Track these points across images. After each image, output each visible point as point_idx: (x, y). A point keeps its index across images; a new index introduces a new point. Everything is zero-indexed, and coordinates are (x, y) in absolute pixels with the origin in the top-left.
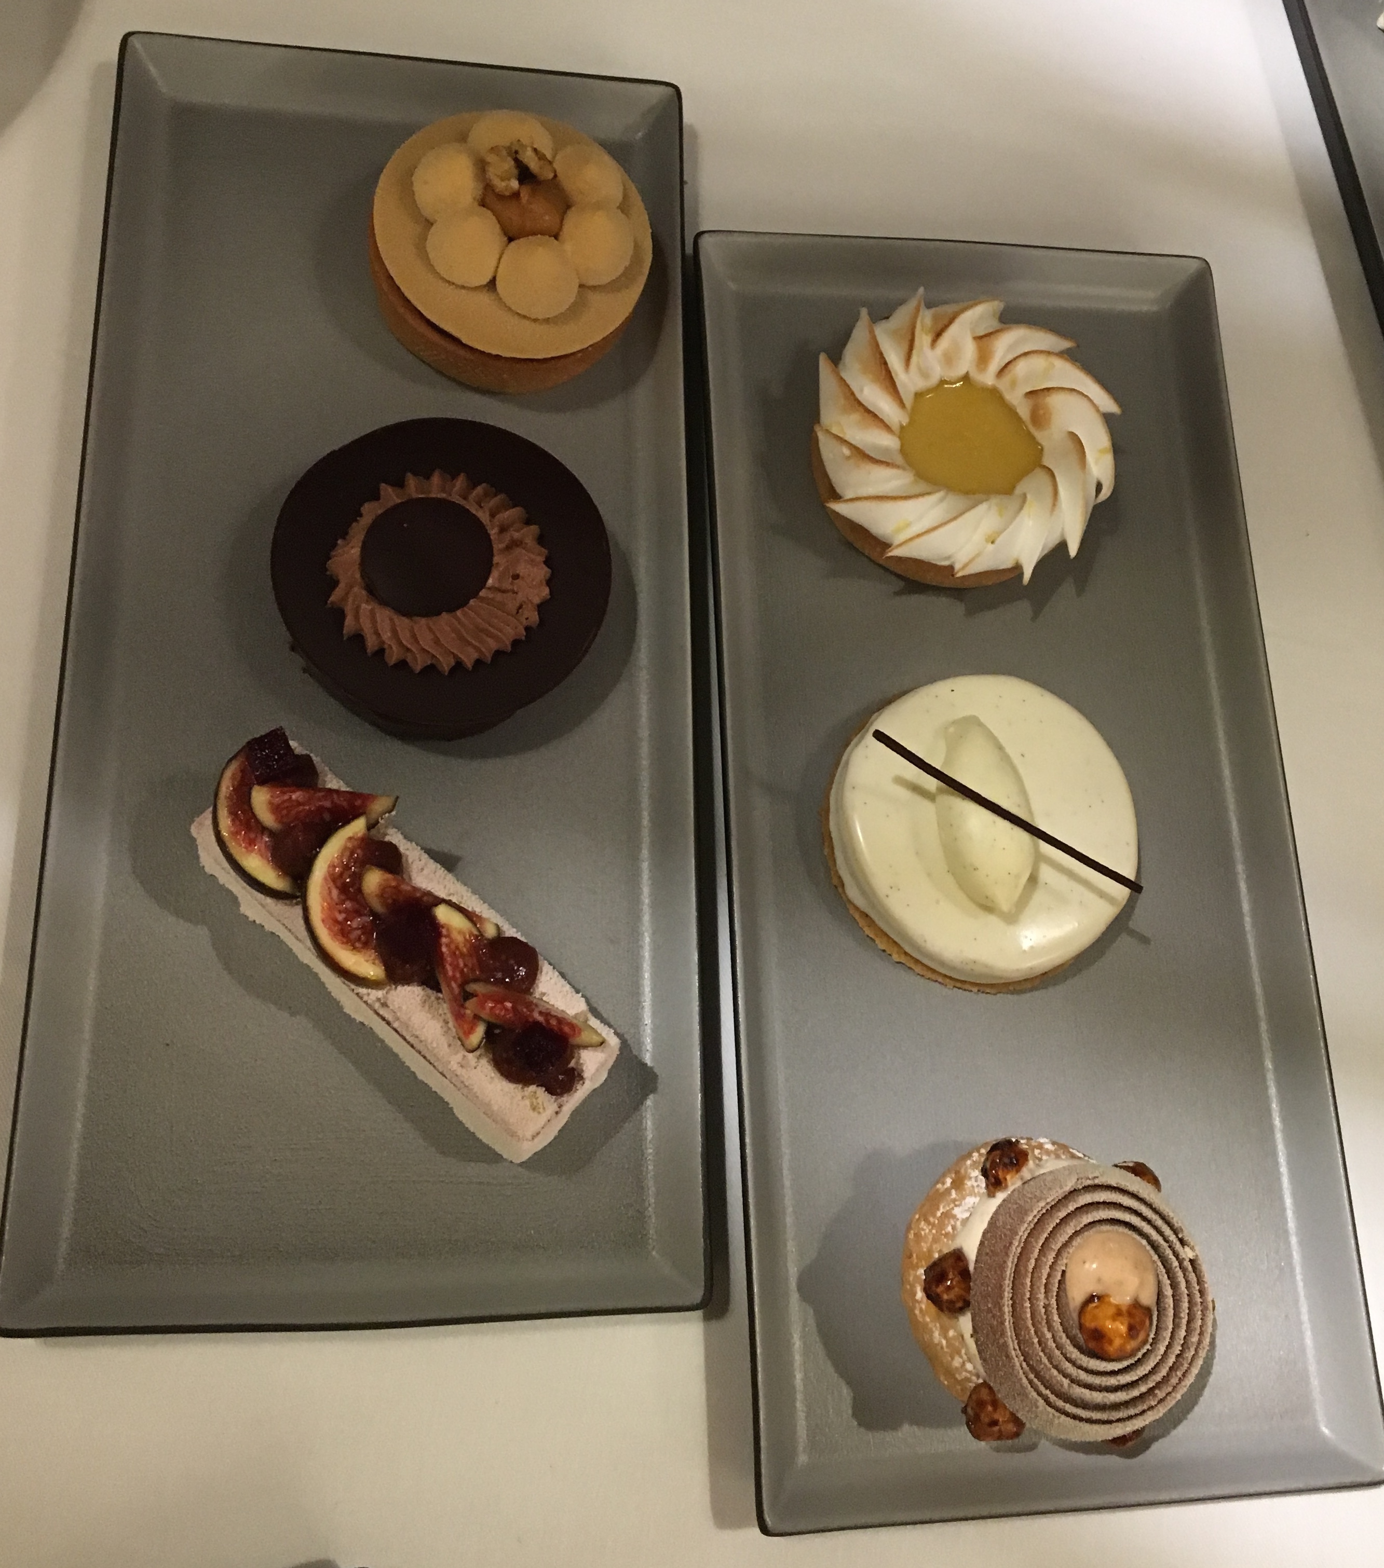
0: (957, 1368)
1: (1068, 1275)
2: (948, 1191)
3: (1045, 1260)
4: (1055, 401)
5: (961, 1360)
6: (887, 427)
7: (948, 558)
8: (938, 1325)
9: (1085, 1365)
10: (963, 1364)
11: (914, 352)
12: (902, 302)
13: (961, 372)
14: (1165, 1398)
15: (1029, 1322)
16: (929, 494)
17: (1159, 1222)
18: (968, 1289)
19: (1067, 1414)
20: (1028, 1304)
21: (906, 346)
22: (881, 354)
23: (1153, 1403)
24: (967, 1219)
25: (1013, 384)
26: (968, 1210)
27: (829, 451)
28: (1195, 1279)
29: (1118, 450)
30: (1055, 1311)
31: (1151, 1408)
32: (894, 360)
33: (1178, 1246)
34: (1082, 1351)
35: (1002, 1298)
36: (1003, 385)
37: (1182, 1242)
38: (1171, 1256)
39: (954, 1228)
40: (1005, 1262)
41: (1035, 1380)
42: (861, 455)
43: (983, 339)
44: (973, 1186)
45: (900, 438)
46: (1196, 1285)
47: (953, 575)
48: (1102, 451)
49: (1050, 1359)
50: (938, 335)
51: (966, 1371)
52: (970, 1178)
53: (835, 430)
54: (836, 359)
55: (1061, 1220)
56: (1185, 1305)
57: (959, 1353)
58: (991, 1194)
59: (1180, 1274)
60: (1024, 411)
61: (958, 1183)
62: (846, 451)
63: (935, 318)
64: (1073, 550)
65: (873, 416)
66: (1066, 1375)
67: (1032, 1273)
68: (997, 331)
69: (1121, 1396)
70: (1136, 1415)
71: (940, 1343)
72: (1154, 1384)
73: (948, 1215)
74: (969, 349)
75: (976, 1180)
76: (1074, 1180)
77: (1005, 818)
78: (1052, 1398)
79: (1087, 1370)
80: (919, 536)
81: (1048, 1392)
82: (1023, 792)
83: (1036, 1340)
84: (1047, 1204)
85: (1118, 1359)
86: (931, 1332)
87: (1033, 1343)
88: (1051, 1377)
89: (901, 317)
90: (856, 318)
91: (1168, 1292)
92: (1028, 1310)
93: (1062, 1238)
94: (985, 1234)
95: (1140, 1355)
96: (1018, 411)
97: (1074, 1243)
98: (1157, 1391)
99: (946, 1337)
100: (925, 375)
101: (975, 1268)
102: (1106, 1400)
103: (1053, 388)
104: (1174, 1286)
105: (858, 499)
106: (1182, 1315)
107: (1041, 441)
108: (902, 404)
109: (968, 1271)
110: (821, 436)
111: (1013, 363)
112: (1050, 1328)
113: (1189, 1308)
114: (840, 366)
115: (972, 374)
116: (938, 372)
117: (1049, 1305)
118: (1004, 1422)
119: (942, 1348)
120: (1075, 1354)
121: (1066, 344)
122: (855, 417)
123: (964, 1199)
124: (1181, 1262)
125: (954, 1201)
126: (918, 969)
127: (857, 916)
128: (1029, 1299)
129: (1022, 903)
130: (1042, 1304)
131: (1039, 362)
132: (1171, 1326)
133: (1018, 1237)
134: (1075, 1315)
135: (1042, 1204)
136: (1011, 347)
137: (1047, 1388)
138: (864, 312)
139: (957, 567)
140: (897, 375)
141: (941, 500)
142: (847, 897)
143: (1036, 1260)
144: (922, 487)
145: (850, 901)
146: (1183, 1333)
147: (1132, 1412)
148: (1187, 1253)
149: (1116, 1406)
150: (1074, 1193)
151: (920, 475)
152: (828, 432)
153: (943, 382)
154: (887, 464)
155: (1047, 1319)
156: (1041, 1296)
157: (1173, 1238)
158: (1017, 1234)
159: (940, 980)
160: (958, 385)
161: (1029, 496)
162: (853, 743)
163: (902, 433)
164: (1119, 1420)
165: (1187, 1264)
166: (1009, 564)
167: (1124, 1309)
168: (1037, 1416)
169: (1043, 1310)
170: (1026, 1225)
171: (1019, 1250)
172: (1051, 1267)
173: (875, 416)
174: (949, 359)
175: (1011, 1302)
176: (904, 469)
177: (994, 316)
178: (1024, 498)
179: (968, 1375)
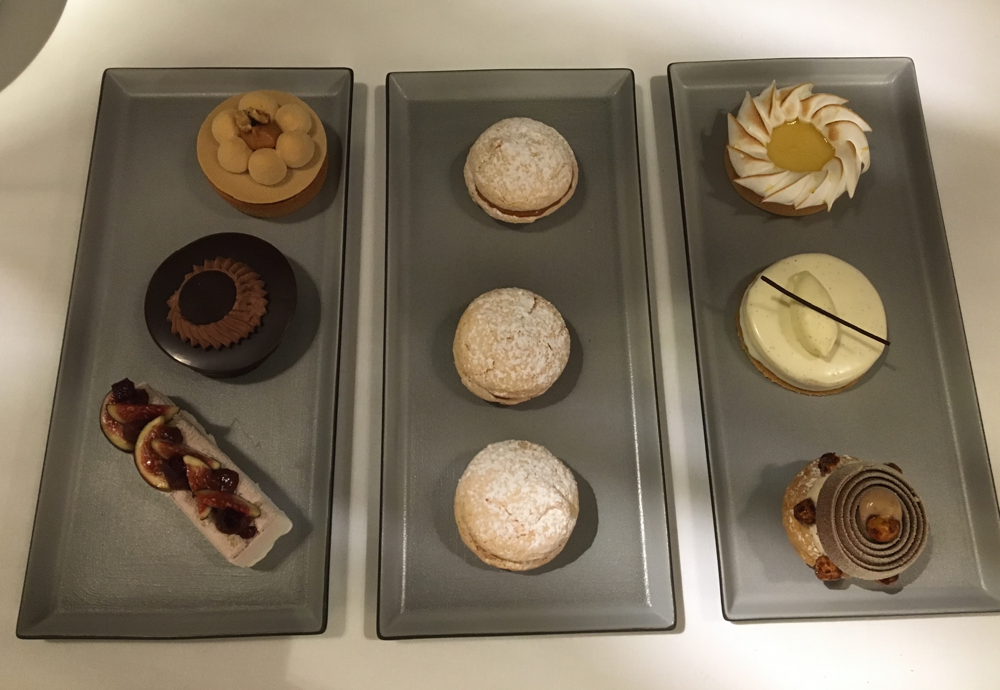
0: (810, 551)
1: (860, 507)
2: (803, 477)
3: (849, 500)
4: (840, 128)
5: (812, 547)
6: (761, 144)
7: (791, 201)
8: (800, 533)
9: (869, 546)
10: (813, 549)
11: (773, 109)
12: (765, 88)
13: (795, 117)
14: (907, 561)
15: (843, 527)
16: (782, 172)
17: (902, 486)
18: (814, 514)
19: (862, 567)
20: (842, 519)
21: (768, 107)
22: (757, 111)
23: (902, 563)
24: (812, 487)
25: (820, 121)
26: (813, 483)
27: (734, 157)
28: (920, 511)
29: (871, 147)
30: (855, 522)
31: (900, 566)
32: (763, 113)
33: (911, 496)
34: (867, 539)
35: (830, 516)
36: (814, 122)
37: (914, 495)
38: (908, 500)
39: (806, 491)
40: (831, 501)
41: (847, 552)
42: (750, 157)
43: (805, 102)
44: (814, 474)
45: (767, 148)
46: (920, 513)
47: (794, 209)
48: (864, 149)
49: (853, 542)
50: (783, 101)
51: (815, 552)
52: (813, 471)
53: (736, 147)
54: (735, 114)
55: (857, 484)
56: (915, 522)
57: (811, 544)
58: (823, 475)
59: (913, 508)
60: (825, 132)
61: (807, 473)
62: (742, 156)
63: (782, 93)
64: (851, 195)
65: (755, 140)
66: (861, 550)
67: (844, 506)
68: (812, 97)
69: (886, 560)
70: (894, 568)
71: (802, 540)
72: (901, 555)
73: (803, 486)
74: (798, 106)
75: (816, 471)
76: (862, 467)
77: (823, 314)
78: (855, 559)
79: (871, 549)
80: (778, 191)
81: (853, 557)
82: (832, 303)
83: (847, 535)
84: (850, 477)
85: (886, 543)
86: (797, 537)
87: (845, 536)
88: (854, 550)
89: (766, 93)
90: (744, 97)
91: (908, 516)
92: (843, 522)
93: (857, 492)
94: (821, 490)
95: (894, 542)
96: (823, 133)
97: (863, 494)
98: (903, 559)
99: (804, 538)
100: (777, 119)
101: (818, 505)
102: (879, 561)
103: (839, 121)
104: (910, 513)
105: (749, 177)
106: (914, 526)
107: (833, 146)
108: (767, 133)
109: (814, 507)
110: (730, 151)
111: (819, 112)
112: (853, 529)
113: (917, 523)
114: (738, 117)
115: (800, 118)
116: (783, 118)
117: (852, 520)
118: (833, 571)
119: (803, 542)
120: (865, 541)
121: (844, 101)
122: (746, 140)
123: (810, 479)
124: (913, 503)
125: (806, 480)
126: (784, 386)
127: (754, 363)
128: (843, 517)
129: (833, 352)
130: (849, 519)
131: (832, 110)
132: (909, 531)
133: (837, 491)
134: (864, 524)
135: (847, 477)
136: (818, 104)
137: (852, 555)
138: (748, 93)
139: (796, 205)
140: (764, 120)
141: (788, 175)
142: (749, 354)
143: (846, 500)
144: (779, 169)
145: (750, 356)
146: (914, 534)
147: (892, 567)
148: (916, 500)
149: (884, 564)
150: (862, 473)
151: (777, 165)
152: (733, 148)
153: (786, 122)
154: (762, 160)
155: (851, 526)
156: (848, 515)
157: (909, 492)
158: (836, 489)
159: (794, 390)
160: (793, 123)
161: (829, 171)
162: (749, 287)
163: (768, 146)
164: (886, 570)
165: (916, 504)
166: (820, 203)
167: (887, 520)
168: (848, 567)
169: (849, 522)
170: (840, 486)
171: (838, 496)
172: (852, 504)
173: (755, 139)
174: (789, 111)
175: (834, 518)
176: (770, 162)
177: (809, 90)
178: (827, 172)
179: (815, 553)
